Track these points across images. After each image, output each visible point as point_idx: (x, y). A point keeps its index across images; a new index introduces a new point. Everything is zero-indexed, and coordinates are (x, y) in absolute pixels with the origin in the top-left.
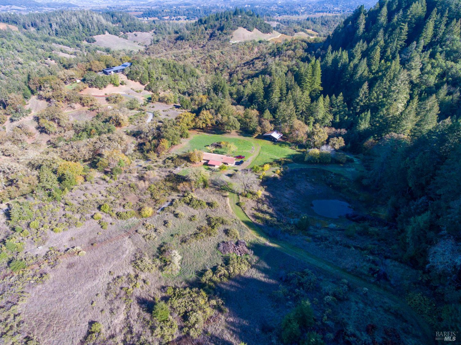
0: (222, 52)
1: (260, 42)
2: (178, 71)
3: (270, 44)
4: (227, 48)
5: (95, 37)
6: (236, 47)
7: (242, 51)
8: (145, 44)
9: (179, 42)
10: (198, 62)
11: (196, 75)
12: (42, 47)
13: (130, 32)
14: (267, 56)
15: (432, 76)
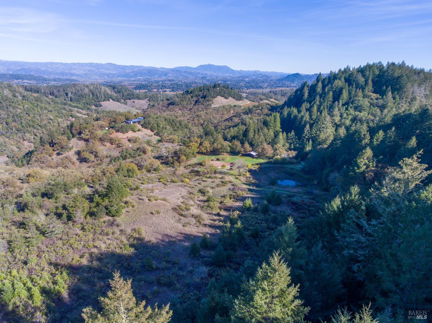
0: (206, 113)
1: (235, 106)
2: (176, 124)
3: (242, 108)
4: (210, 110)
5: (102, 103)
6: (217, 110)
7: (221, 112)
8: (142, 108)
9: (171, 106)
10: (188, 119)
11: (189, 127)
12: (64, 109)
13: (129, 99)
14: (242, 114)
15: (347, 120)
